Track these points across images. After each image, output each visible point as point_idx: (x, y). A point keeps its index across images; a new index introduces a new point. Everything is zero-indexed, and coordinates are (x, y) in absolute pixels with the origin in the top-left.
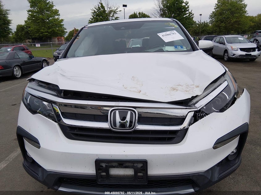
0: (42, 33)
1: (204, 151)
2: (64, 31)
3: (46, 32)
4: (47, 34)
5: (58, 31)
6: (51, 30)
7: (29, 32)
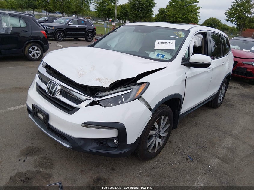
0: (177, 18)
1: (74, 123)
2: (198, 19)
3: (180, 18)
4: (180, 20)
5: (191, 17)
6: (185, 16)
7: (166, 16)
